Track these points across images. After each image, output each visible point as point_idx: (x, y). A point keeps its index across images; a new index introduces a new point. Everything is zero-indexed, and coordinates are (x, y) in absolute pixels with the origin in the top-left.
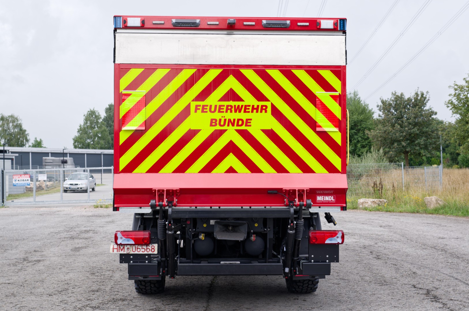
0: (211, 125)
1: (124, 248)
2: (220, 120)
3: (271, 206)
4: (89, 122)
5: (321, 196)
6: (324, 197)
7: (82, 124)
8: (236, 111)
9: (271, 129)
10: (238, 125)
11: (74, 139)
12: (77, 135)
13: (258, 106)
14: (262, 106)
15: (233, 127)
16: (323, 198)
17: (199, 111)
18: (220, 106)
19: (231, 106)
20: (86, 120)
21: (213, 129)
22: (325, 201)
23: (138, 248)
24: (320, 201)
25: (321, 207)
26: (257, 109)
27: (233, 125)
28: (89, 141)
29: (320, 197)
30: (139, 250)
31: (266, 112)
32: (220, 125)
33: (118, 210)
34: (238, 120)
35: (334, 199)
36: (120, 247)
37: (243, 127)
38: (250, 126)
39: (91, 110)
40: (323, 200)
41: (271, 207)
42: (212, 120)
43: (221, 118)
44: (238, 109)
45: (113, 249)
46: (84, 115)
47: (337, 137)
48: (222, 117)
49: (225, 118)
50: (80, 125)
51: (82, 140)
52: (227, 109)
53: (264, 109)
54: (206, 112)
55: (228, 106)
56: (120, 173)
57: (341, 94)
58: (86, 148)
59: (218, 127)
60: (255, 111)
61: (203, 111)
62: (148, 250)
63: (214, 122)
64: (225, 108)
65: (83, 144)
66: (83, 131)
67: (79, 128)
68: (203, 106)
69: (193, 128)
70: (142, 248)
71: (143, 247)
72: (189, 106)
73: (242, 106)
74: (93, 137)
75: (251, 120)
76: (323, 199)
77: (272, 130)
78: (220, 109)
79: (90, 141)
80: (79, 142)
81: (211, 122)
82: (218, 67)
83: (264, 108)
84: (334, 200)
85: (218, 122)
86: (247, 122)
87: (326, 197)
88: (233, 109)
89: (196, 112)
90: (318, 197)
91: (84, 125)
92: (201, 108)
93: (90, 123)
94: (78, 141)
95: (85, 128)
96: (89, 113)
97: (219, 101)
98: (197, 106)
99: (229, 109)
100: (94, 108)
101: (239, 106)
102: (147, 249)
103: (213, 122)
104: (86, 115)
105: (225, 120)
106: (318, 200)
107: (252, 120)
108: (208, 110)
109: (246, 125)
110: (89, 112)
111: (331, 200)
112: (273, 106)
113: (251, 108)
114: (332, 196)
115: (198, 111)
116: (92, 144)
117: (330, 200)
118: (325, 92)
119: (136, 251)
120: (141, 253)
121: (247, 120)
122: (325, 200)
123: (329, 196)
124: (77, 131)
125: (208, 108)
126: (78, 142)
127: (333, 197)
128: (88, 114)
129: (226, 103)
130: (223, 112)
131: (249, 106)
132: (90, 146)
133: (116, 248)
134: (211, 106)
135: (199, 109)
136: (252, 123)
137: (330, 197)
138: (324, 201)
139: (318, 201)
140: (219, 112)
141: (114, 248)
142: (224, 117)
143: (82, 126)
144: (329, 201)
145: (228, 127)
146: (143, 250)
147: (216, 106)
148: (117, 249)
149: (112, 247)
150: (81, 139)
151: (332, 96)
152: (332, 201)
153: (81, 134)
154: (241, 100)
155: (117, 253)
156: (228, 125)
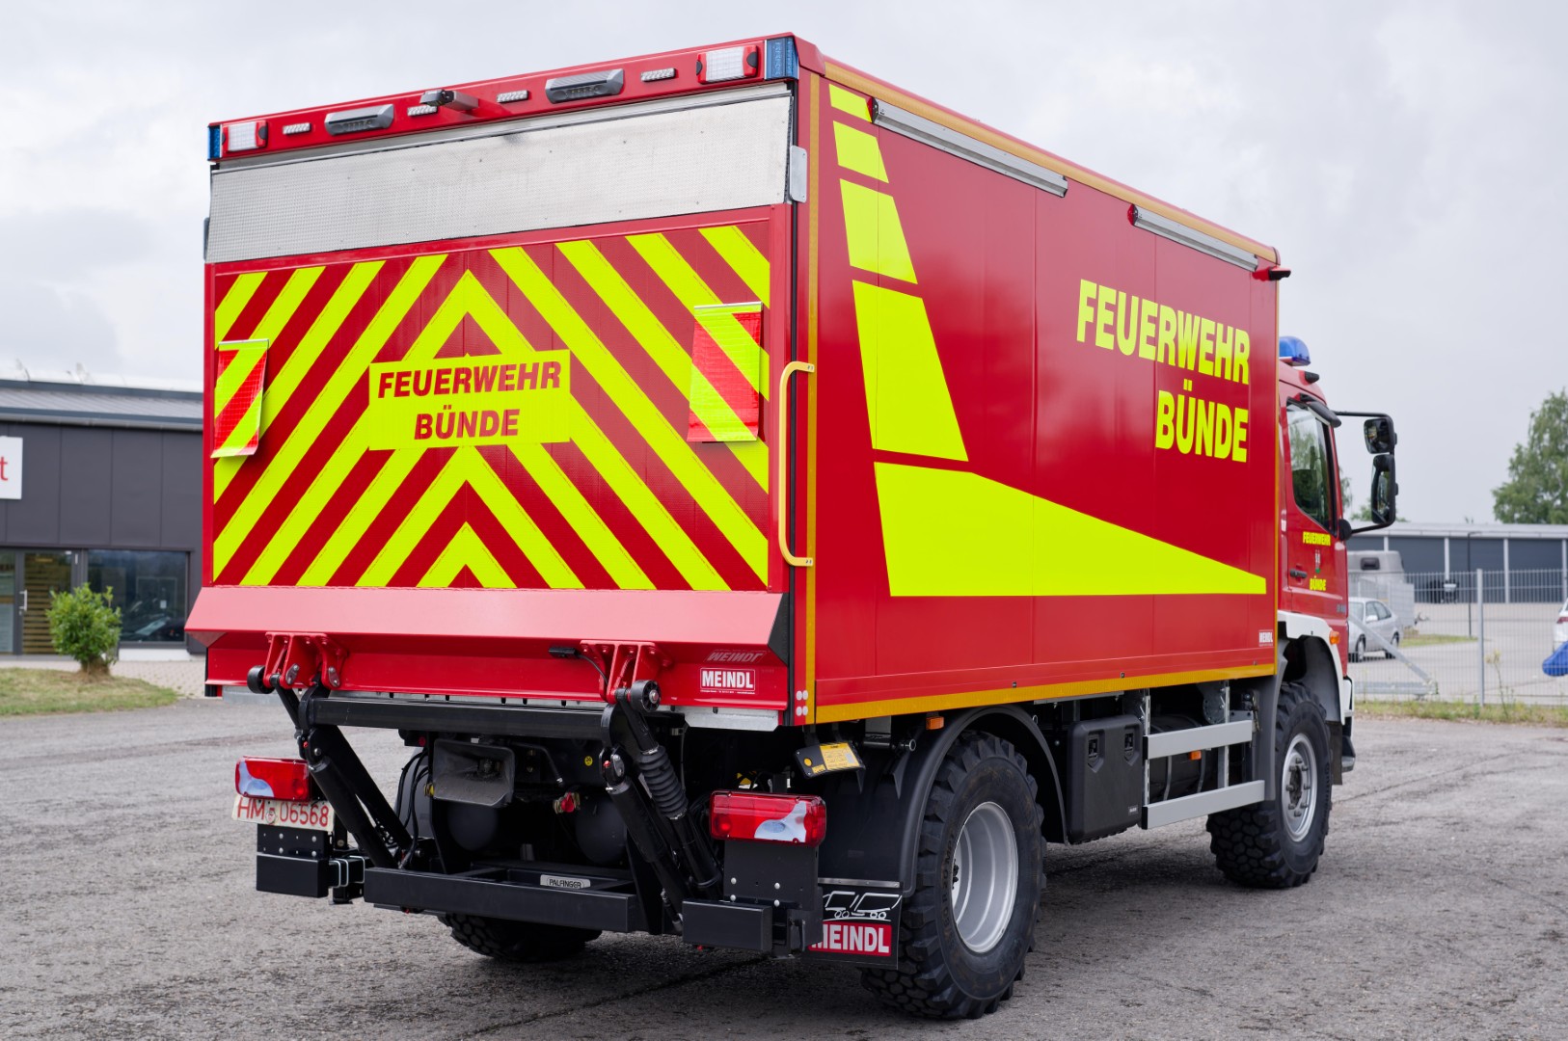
0: (418, 436)
1: (263, 807)
2: (440, 416)
3: (579, 700)
4: (1546, 436)
5: (714, 670)
6: (721, 676)
7: (1525, 443)
8: (478, 389)
9: (567, 440)
10: (484, 433)
11: (1495, 493)
12: (1509, 481)
13: (536, 366)
14: (547, 365)
15: (472, 439)
16: (720, 679)
17: (390, 392)
18: (440, 372)
19: (467, 371)
20: (1539, 428)
21: (424, 445)
22: (726, 688)
23: (292, 812)
24: (710, 687)
25: (720, 710)
26: (533, 376)
27: (472, 433)
28: (1547, 497)
29: (711, 673)
30: (294, 817)
31: (556, 385)
32: (440, 434)
33: (220, 695)
34: (486, 414)
35: (751, 682)
36: (255, 806)
37: (498, 439)
38: (514, 432)
39: (1553, 394)
40: (720, 685)
41: (578, 702)
42: (420, 417)
43: (441, 411)
44: (483, 380)
45: (240, 807)
46: (1533, 415)
47: (756, 461)
48: (445, 407)
49: (452, 411)
50: (1517, 447)
51: (1524, 494)
52: (457, 381)
53: (551, 372)
54: (406, 394)
55: (459, 371)
56: (214, 584)
57: (768, 305)
58: (1537, 522)
59: (435, 442)
60: (527, 382)
61: (398, 393)
62: (314, 819)
63: (425, 426)
64: (451, 377)
65: (1527, 509)
66: (1528, 465)
67: (1515, 456)
68: (401, 375)
69: (377, 446)
70: (302, 812)
71: (305, 809)
72: (365, 379)
73: (495, 369)
74: (1561, 485)
75: (516, 412)
76: (719, 682)
77: (571, 446)
78: (439, 381)
79: (1550, 498)
80: (1513, 503)
81: (419, 426)
82: (435, 247)
83: (552, 370)
84: (751, 686)
85: (433, 426)
86: (507, 422)
87: (729, 673)
88: (472, 382)
89: (381, 395)
90: (705, 673)
91: (1532, 447)
92: (393, 381)
93: (1552, 439)
94: (1508, 498)
95: (1533, 457)
96: (1547, 406)
97: (438, 356)
98: (384, 376)
99: (462, 378)
100: (1564, 388)
101: (486, 369)
102: (312, 814)
103: (423, 426)
104: (1537, 415)
105: (452, 415)
106: (704, 685)
107: (521, 412)
108: (410, 388)
109: (506, 432)
110: (1547, 402)
111: (742, 686)
112: (575, 363)
113: (516, 373)
114: (745, 672)
115: (387, 391)
116: (1558, 508)
117: (739, 686)
118: (723, 305)
119: (289, 820)
120: (298, 825)
121: (507, 413)
122: (724, 685)
123: (736, 671)
124: (1509, 465)
125: (411, 379)
126: (1510, 502)
127: (748, 674)
128: (1544, 409)
129: (453, 363)
130: (447, 391)
131: (513, 367)
132: (1551, 512)
133: (246, 805)
134: (418, 374)
135: (389, 386)
136: (522, 423)
137: (739, 674)
138: (722, 687)
139: (706, 687)
140: (438, 391)
141: (243, 805)
142: (450, 407)
143: (1523, 450)
144: (736, 688)
145: (460, 439)
146: (303, 818)
147: (429, 373)
148: (248, 808)
149: (237, 803)
150: (1518, 491)
151: (742, 318)
152: (745, 688)
153: (1521, 477)
154: (492, 350)
155: (246, 820)
156: (460, 434)
